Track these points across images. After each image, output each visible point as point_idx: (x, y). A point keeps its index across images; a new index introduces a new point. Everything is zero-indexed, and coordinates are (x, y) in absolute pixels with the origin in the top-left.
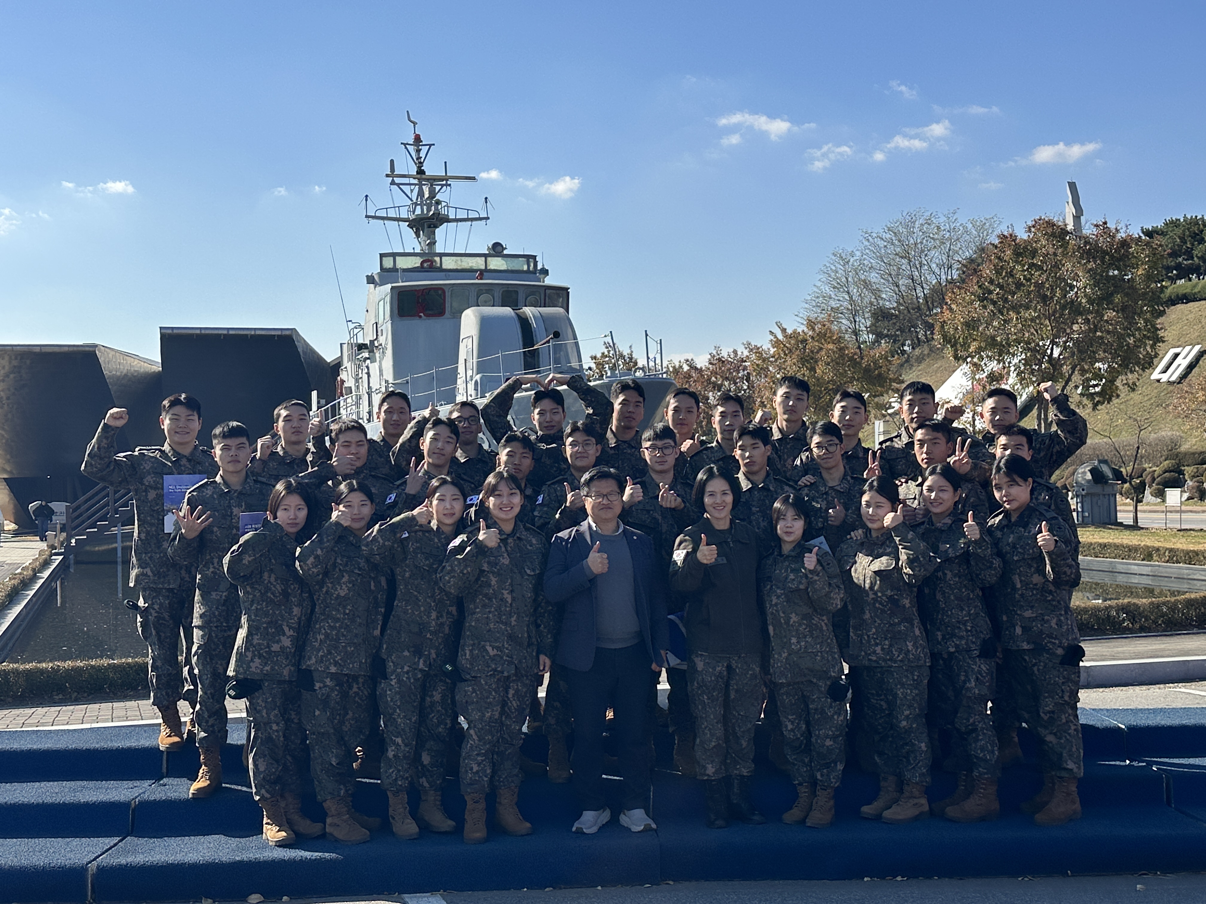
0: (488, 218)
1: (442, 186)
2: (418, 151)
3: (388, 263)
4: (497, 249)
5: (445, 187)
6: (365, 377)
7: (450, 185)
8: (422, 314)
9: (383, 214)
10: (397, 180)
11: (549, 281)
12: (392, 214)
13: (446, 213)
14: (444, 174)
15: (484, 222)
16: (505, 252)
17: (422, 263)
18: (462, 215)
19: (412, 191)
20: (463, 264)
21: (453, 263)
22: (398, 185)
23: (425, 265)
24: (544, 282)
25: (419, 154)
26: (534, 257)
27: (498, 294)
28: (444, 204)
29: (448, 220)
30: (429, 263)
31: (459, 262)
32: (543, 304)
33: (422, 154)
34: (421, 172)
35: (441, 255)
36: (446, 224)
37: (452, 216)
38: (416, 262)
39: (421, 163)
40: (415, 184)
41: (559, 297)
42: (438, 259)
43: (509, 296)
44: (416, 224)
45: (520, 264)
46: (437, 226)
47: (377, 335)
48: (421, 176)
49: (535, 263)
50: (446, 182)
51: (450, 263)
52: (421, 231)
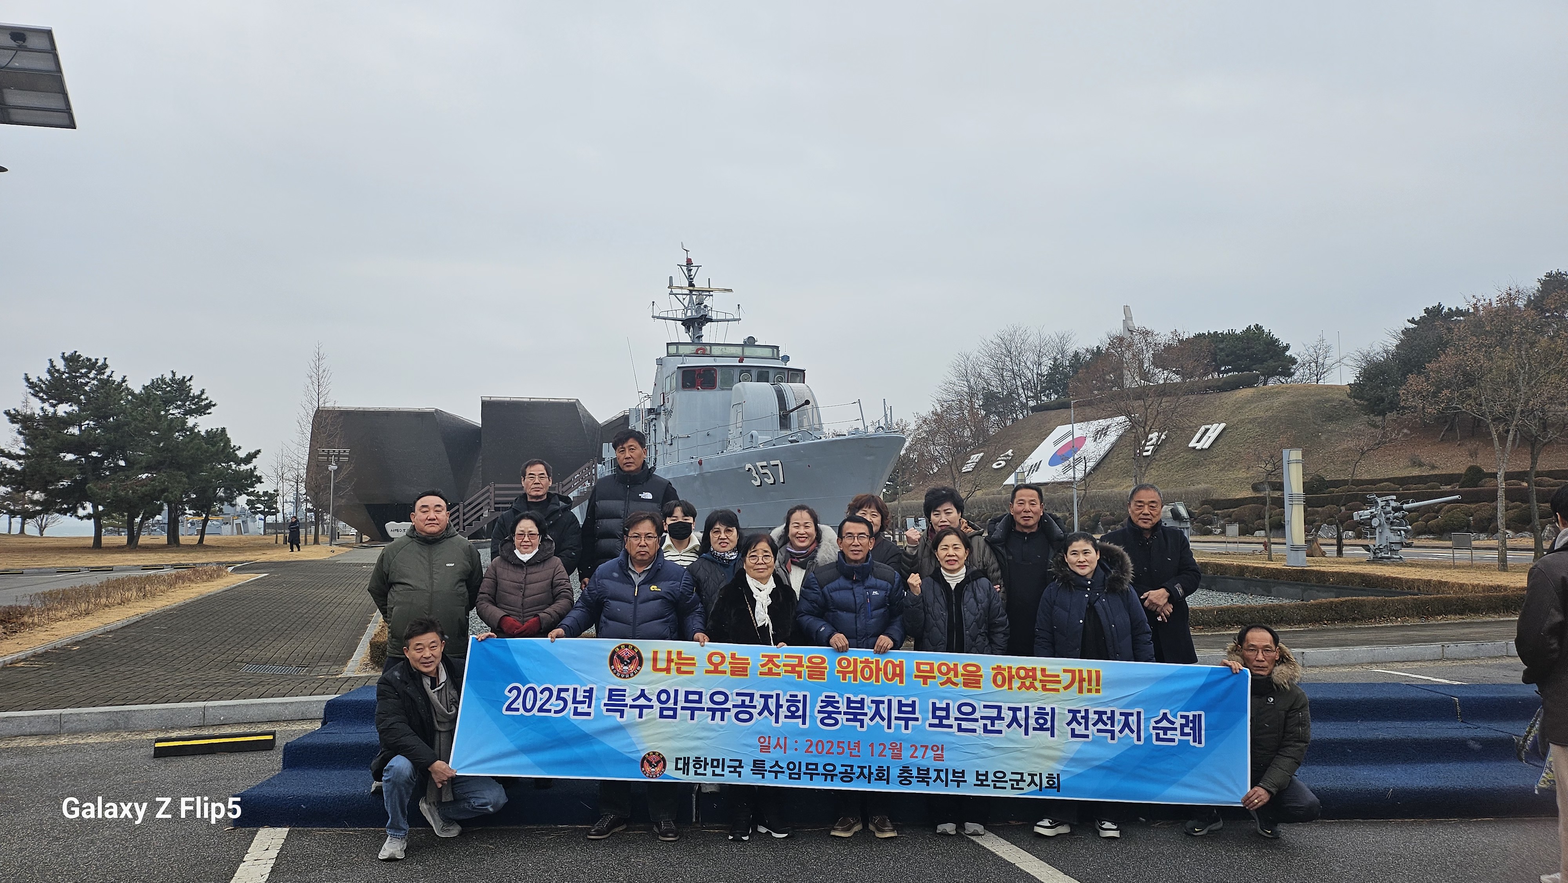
0: (740, 319)
1: (707, 295)
2: (690, 271)
3: (673, 350)
4: (750, 342)
5: (708, 297)
6: (652, 433)
7: (712, 295)
8: (700, 388)
9: (664, 315)
10: (674, 291)
11: (789, 365)
12: (670, 316)
13: (710, 315)
14: (708, 288)
15: (737, 322)
16: (756, 344)
17: (696, 350)
18: (721, 317)
19: (684, 299)
20: (726, 351)
21: (719, 351)
22: (675, 295)
23: (699, 351)
24: (786, 365)
25: (690, 273)
26: (778, 347)
27: (754, 373)
28: (709, 308)
29: (711, 320)
30: (701, 350)
31: (724, 350)
32: (788, 380)
33: (693, 273)
34: (691, 284)
35: (711, 345)
36: (710, 323)
37: (714, 318)
38: (692, 349)
39: (692, 279)
40: (687, 295)
41: (798, 375)
42: (708, 348)
43: (763, 375)
44: (688, 323)
45: (767, 352)
46: (703, 325)
47: (664, 402)
48: (691, 288)
49: (778, 351)
50: (711, 293)
51: (716, 351)
52: (691, 329)
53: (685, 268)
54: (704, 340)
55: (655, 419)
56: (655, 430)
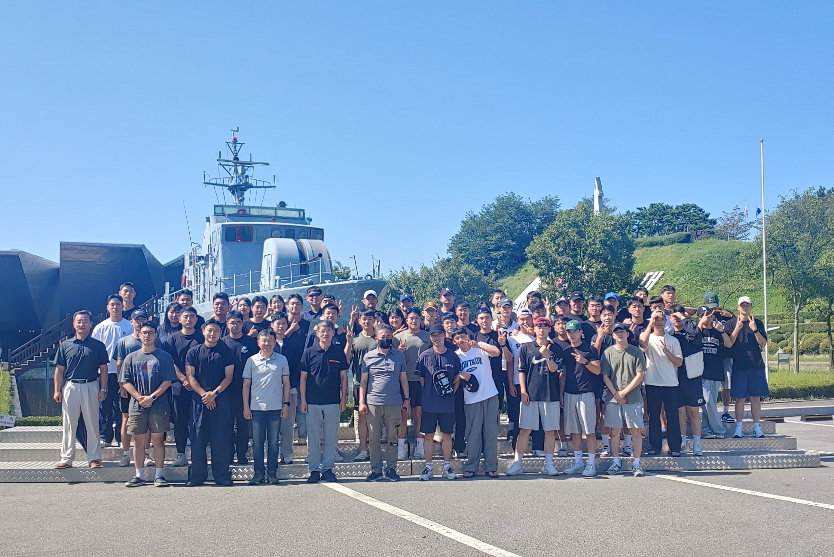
0: (275, 187)
1: (249, 167)
2: (235, 147)
3: (219, 210)
4: (282, 205)
5: (250, 168)
6: (202, 275)
7: (253, 167)
8: (239, 241)
9: (214, 182)
10: (222, 163)
11: (312, 225)
12: (218, 182)
13: (251, 183)
14: (250, 161)
15: (272, 189)
16: (287, 207)
17: (239, 211)
18: (260, 184)
19: (230, 169)
20: (262, 212)
21: (257, 212)
22: (223, 165)
23: (240, 212)
24: (309, 225)
25: (235, 149)
26: (303, 211)
27: (283, 231)
28: (250, 178)
29: (251, 186)
30: (242, 212)
31: (260, 211)
32: (309, 237)
33: (237, 148)
34: (236, 158)
35: (250, 208)
36: (250, 189)
37: (254, 185)
38: (234, 211)
39: (237, 154)
40: (233, 166)
41: (318, 234)
42: (248, 210)
43: (290, 233)
44: (233, 189)
45: (295, 214)
46: (245, 190)
47: (211, 251)
48: (235, 161)
49: (304, 214)
50: (252, 165)
51: (254, 212)
52: (236, 193)
53: (231, 145)
54: (246, 203)
55: (204, 264)
56: (204, 273)
